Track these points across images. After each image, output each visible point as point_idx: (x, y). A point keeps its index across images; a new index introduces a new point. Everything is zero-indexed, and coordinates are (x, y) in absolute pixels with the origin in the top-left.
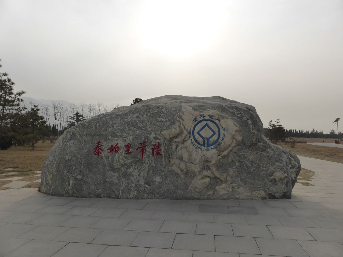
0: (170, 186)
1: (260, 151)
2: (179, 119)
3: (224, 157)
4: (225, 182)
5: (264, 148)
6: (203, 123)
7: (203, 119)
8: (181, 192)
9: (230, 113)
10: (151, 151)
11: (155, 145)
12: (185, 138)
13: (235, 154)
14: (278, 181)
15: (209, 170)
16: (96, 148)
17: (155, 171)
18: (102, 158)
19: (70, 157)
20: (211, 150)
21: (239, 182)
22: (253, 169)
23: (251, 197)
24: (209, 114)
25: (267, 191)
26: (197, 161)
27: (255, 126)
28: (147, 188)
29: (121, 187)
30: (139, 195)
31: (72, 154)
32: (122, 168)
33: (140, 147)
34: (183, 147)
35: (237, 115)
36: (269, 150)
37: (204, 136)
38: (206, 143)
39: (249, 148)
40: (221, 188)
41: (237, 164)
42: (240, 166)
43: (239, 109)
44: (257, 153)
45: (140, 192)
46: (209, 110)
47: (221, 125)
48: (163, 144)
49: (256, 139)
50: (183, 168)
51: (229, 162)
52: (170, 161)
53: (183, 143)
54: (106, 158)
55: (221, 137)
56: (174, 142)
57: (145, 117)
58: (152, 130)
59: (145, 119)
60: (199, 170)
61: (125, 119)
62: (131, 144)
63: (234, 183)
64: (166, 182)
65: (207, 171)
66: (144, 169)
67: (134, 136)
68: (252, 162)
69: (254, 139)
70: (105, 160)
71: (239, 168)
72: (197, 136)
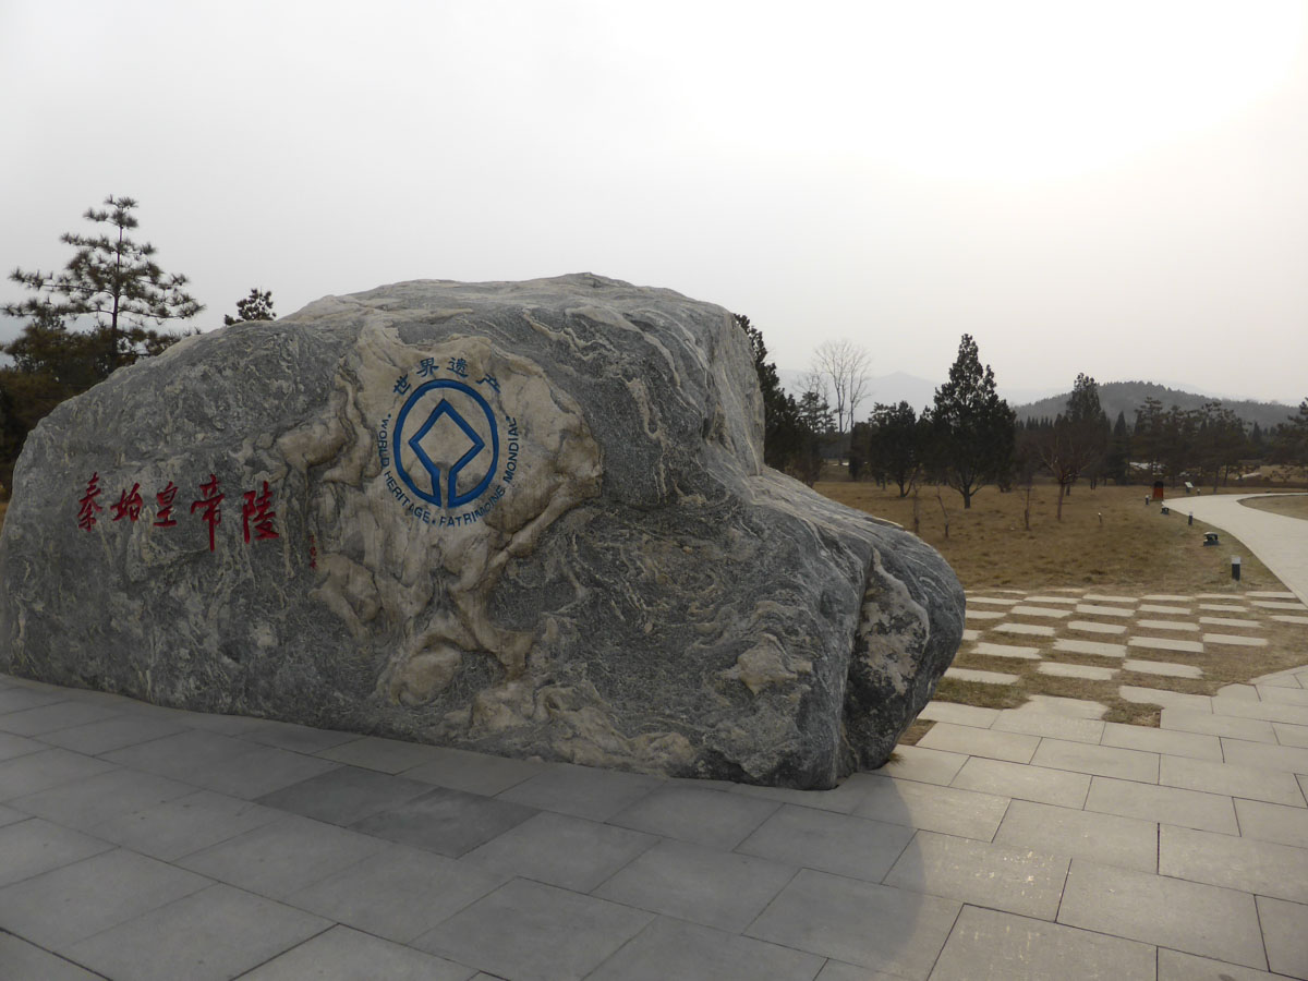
0: (304, 670)
1: (694, 535)
2: (343, 383)
3: (520, 556)
4: (519, 675)
5: (712, 523)
6: (432, 398)
7: (428, 378)
8: (344, 700)
9: (548, 349)
10: (238, 517)
11: (252, 493)
12: (363, 467)
13: (576, 547)
14: (762, 692)
15: (451, 615)
16: (84, 501)
17: (256, 602)
18: (97, 537)
19: (21, 531)
20: (462, 521)
21: (584, 680)
22: (654, 626)
23: (626, 759)
24: (453, 354)
25: (704, 738)
26: (414, 568)
27: (662, 411)
28: (226, 668)
29: (150, 657)
30: (203, 695)
31: (26, 521)
32: (153, 584)
33: (203, 499)
34: (362, 507)
35: (579, 354)
36: (736, 533)
37: (434, 457)
38: (445, 490)
39: (638, 520)
40: (500, 701)
41: (582, 592)
42: (593, 605)
43: (593, 323)
44: (682, 547)
45: (206, 684)
46: (455, 335)
47: (501, 408)
48: (281, 492)
49: (670, 473)
50: (362, 597)
51: (547, 580)
52: (313, 564)
53: (361, 488)
54: (108, 543)
55: (503, 461)
56: (326, 482)
57: (225, 378)
58: (246, 430)
59: (227, 384)
60: (417, 608)
61: (167, 388)
62: (176, 488)
63: (558, 684)
64: (293, 649)
65: (447, 617)
66: (220, 592)
67: (187, 455)
68: (651, 589)
69: (658, 474)
70: (107, 548)
71: (587, 614)
72: (408, 455)
